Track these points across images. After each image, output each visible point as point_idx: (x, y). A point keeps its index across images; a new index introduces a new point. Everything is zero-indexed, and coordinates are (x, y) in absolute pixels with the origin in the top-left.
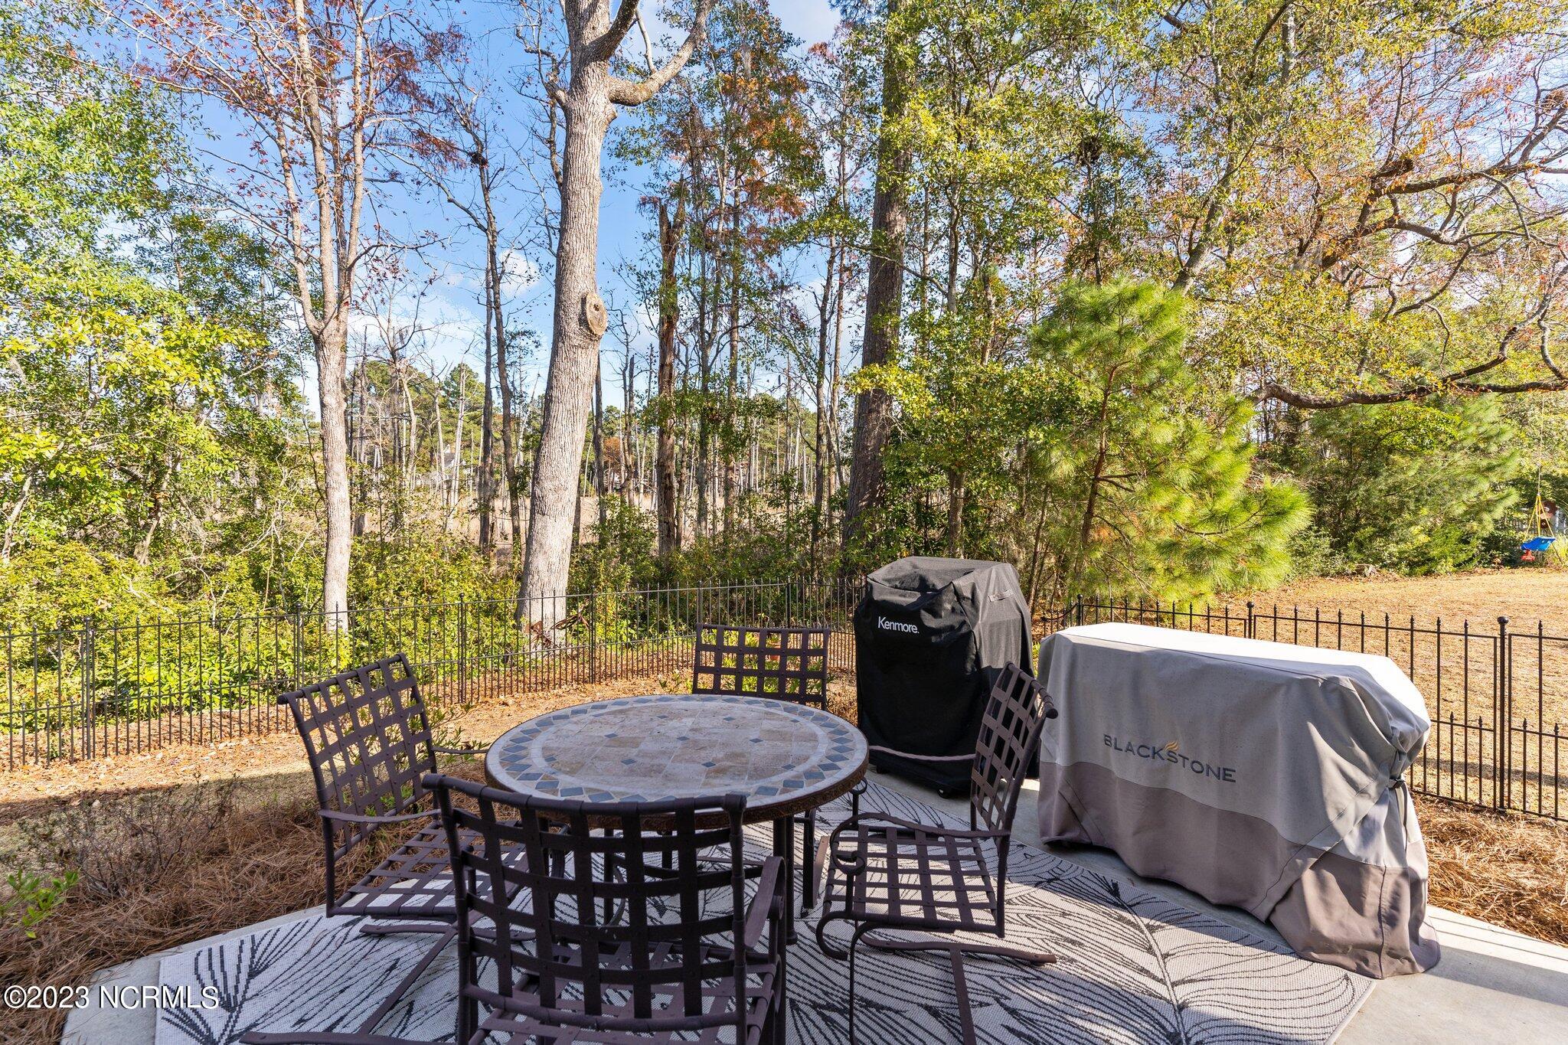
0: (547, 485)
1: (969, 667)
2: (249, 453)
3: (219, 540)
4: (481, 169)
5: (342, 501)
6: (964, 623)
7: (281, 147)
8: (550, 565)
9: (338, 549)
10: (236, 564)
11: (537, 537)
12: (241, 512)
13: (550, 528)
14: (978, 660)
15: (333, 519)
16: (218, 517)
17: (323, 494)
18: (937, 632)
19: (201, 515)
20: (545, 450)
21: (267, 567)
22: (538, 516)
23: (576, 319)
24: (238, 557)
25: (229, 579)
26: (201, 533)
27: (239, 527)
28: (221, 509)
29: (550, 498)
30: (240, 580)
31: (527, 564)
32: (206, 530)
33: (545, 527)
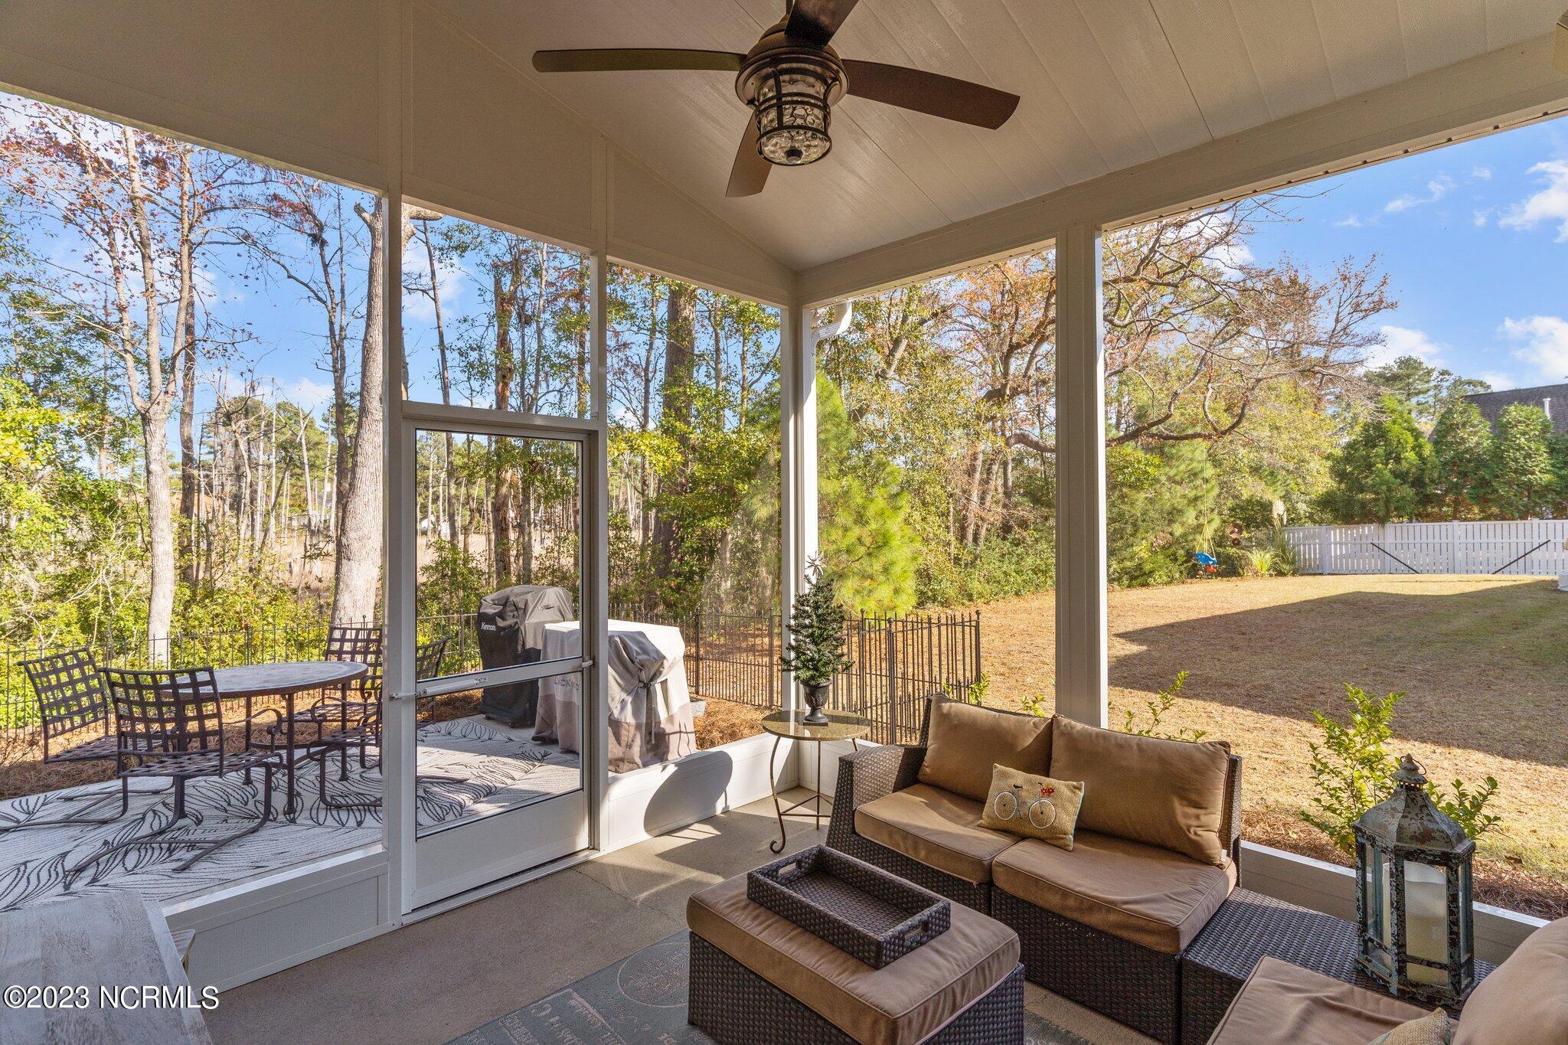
0: (352, 535)
1: (519, 648)
2: (84, 510)
3: (52, 590)
4: (322, 250)
5: (166, 553)
6: (516, 623)
7: (113, 258)
8: (355, 602)
9: (161, 594)
10: (66, 610)
11: (343, 578)
12: (75, 563)
13: (355, 571)
14: (524, 645)
15: (157, 569)
16: (51, 569)
17: (148, 547)
18: (503, 629)
19: (33, 567)
20: (350, 506)
21: (96, 613)
22: (344, 562)
23: (377, 398)
24: (67, 604)
25: (58, 622)
26: (34, 586)
27: (71, 578)
28: (54, 561)
29: (355, 546)
30: (68, 625)
31: (336, 601)
32: (37, 581)
33: (350, 570)
